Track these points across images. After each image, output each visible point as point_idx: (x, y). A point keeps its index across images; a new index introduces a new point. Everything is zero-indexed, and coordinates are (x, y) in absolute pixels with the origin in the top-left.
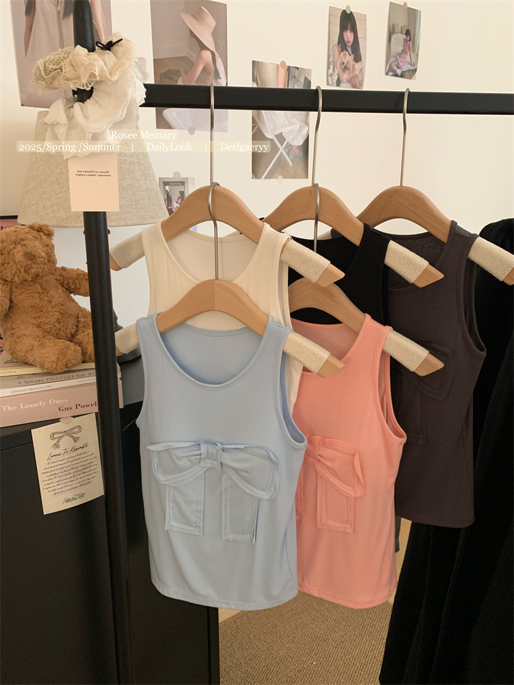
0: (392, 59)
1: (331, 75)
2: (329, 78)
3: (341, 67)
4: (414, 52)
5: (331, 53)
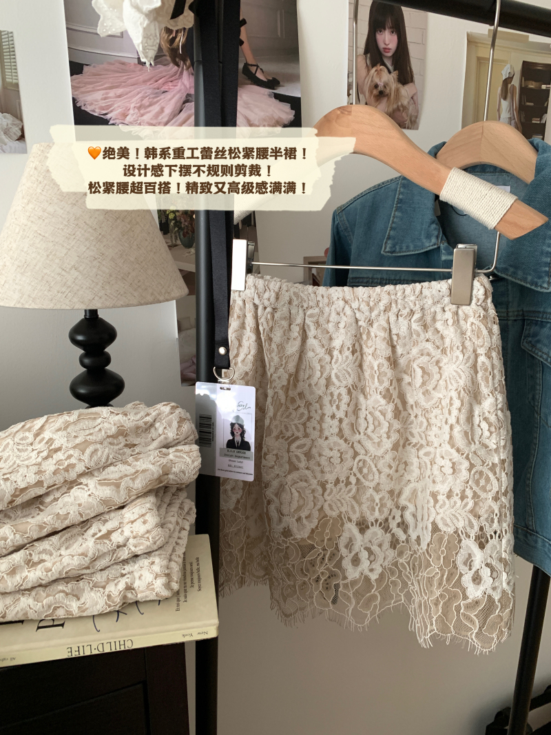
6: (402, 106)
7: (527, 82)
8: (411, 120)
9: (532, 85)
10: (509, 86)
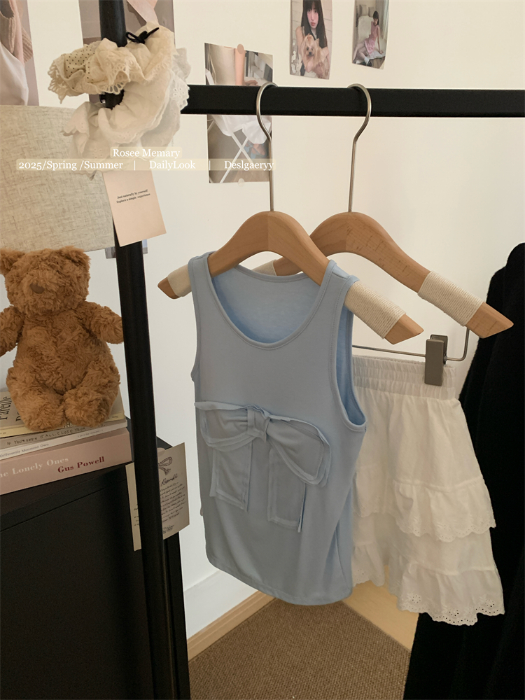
0: (359, 46)
1: (295, 63)
2: (293, 66)
3: (305, 53)
4: (382, 37)
5: (294, 36)
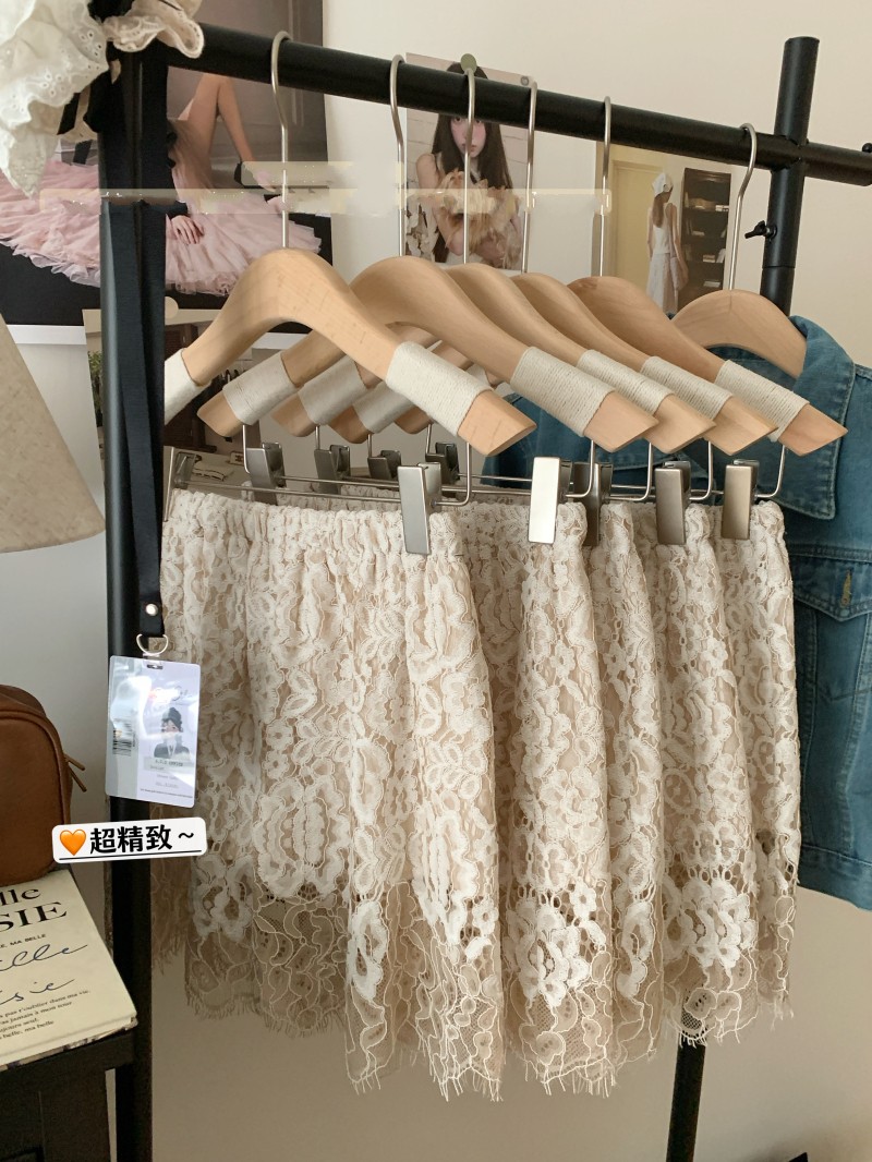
6: (496, 233)
7: (693, 200)
8: (510, 255)
9: (701, 205)
10: (665, 205)
